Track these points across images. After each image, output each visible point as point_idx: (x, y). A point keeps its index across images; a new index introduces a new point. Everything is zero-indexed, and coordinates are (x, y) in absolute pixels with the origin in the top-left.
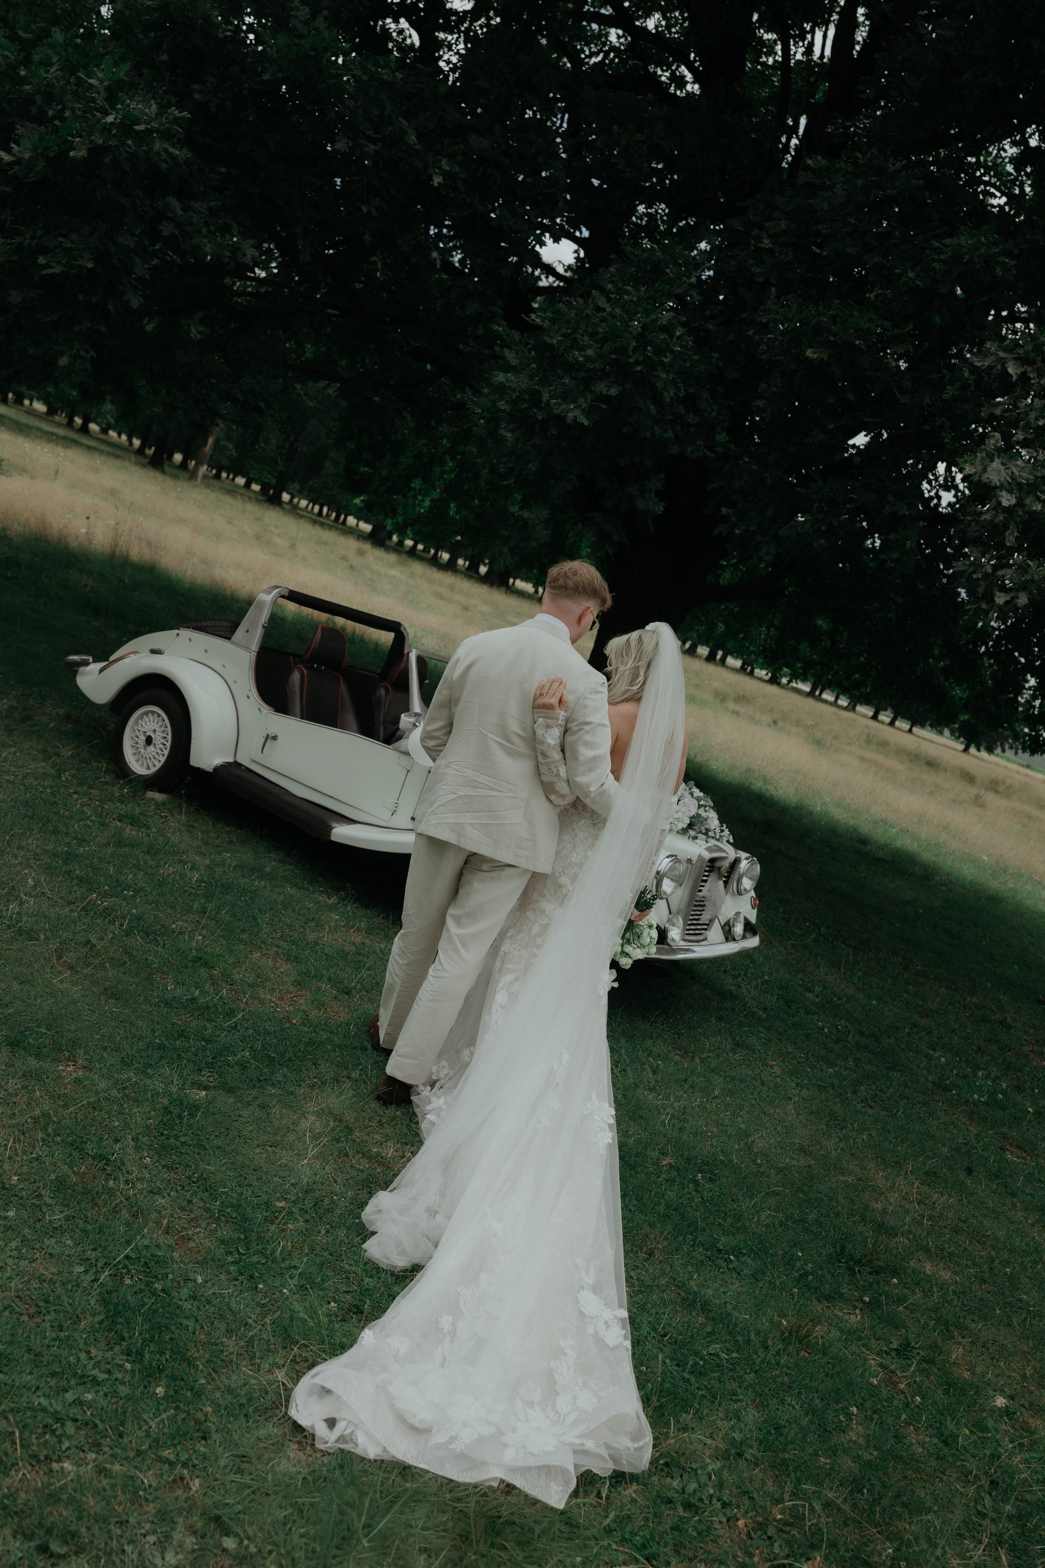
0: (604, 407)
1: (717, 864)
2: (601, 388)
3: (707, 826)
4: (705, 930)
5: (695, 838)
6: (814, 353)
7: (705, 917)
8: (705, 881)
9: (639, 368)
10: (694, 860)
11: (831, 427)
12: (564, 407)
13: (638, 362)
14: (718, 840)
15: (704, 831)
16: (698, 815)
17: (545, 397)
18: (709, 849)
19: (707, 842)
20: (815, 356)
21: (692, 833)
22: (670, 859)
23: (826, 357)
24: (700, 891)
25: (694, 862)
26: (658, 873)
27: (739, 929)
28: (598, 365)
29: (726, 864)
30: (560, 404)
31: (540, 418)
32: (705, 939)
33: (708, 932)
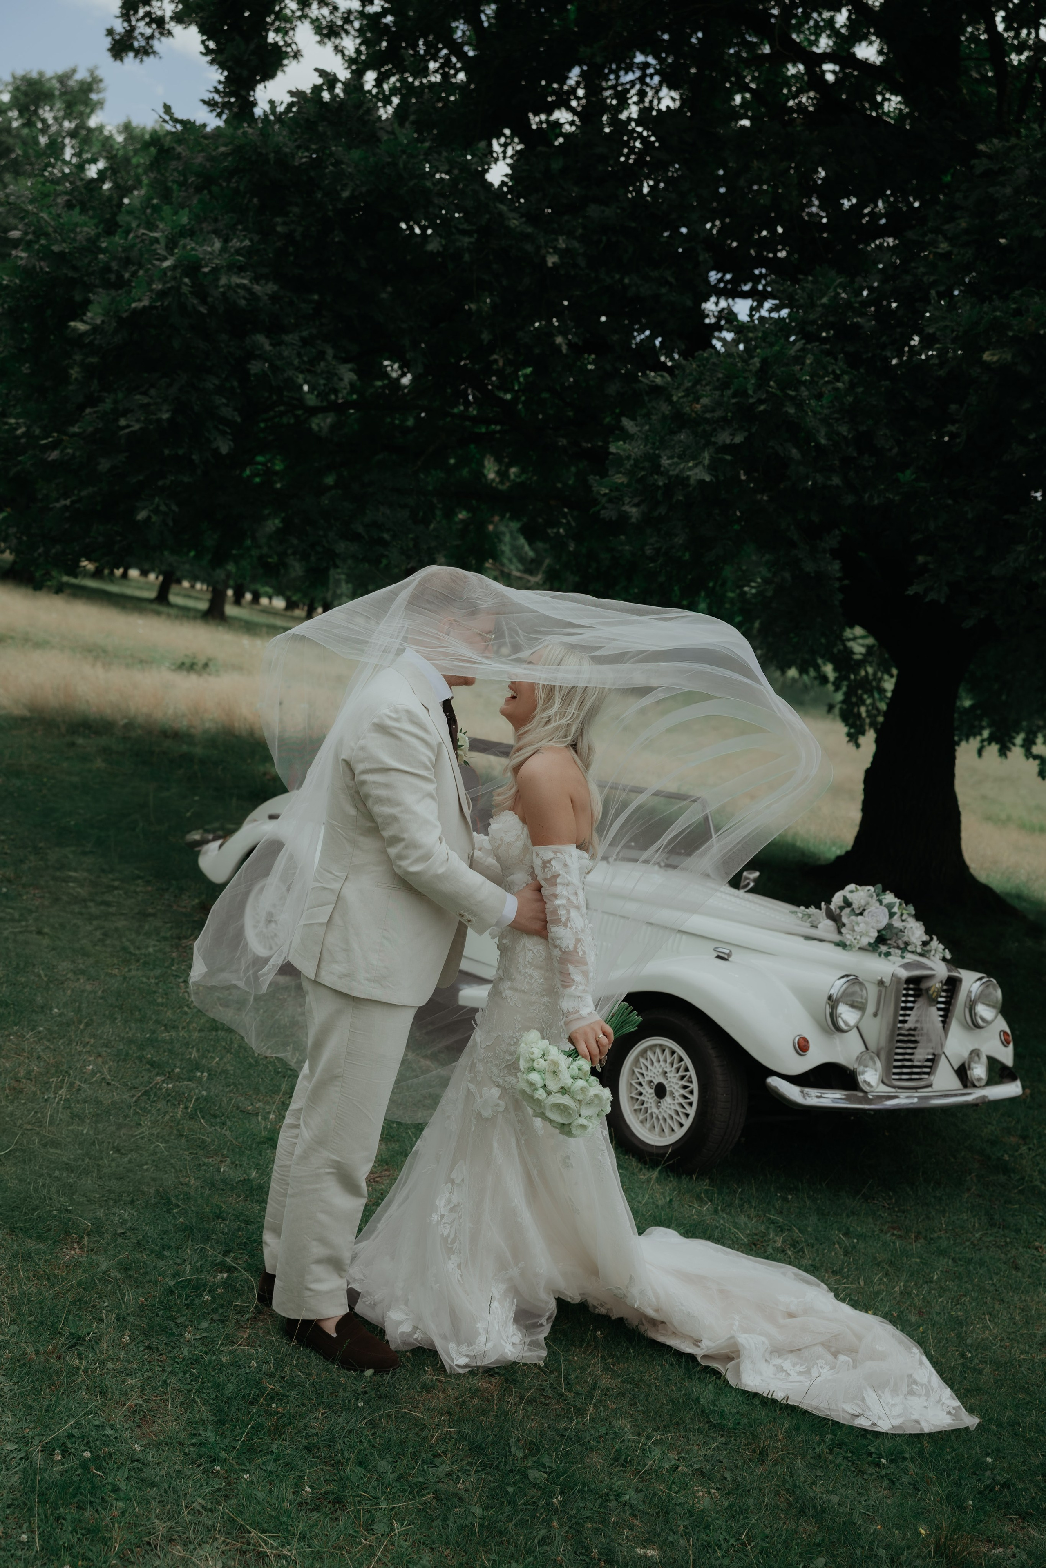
0: (728, 457)
1: (924, 985)
2: (724, 437)
3: (905, 939)
4: (928, 1073)
5: (888, 954)
6: (993, 355)
7: (921, 1055)
8: (911, 1009)
9: (762, 408)
10: (887, 980)
11: (1032, 436)
12: (682, 466)
13: (760, 402)
14: (921, 955)
15: (902, 946)
16: (889, 926)
17: (665, 462)
18: (906, 966)
19: (903, 957)
20: (995, 358)
21: (884, 949)
22: (845, 979)
23: (1009, 357)
24: (905, 1022)
25: (887, 984)
26: (830, 998)
27: (979, 1071)
28: (719, 414)
29: (935, 985)
30: (677, 464)
31: (661, 484)
32: (930, 1086)
33: (932, 1078)
